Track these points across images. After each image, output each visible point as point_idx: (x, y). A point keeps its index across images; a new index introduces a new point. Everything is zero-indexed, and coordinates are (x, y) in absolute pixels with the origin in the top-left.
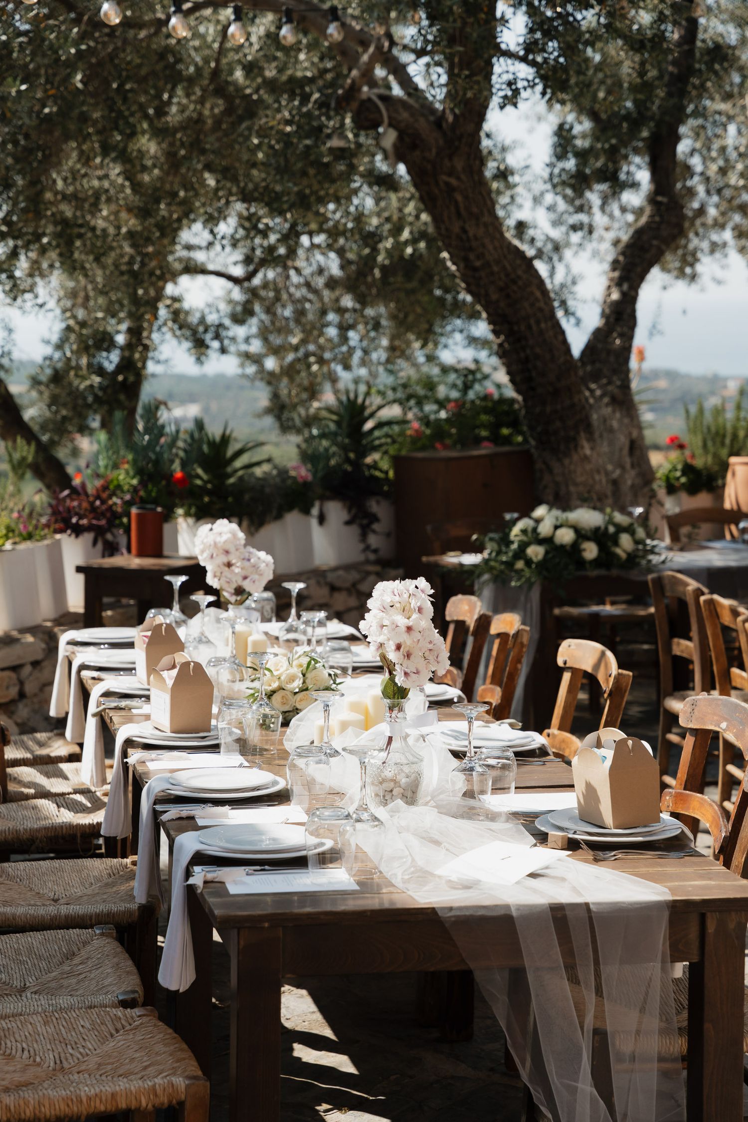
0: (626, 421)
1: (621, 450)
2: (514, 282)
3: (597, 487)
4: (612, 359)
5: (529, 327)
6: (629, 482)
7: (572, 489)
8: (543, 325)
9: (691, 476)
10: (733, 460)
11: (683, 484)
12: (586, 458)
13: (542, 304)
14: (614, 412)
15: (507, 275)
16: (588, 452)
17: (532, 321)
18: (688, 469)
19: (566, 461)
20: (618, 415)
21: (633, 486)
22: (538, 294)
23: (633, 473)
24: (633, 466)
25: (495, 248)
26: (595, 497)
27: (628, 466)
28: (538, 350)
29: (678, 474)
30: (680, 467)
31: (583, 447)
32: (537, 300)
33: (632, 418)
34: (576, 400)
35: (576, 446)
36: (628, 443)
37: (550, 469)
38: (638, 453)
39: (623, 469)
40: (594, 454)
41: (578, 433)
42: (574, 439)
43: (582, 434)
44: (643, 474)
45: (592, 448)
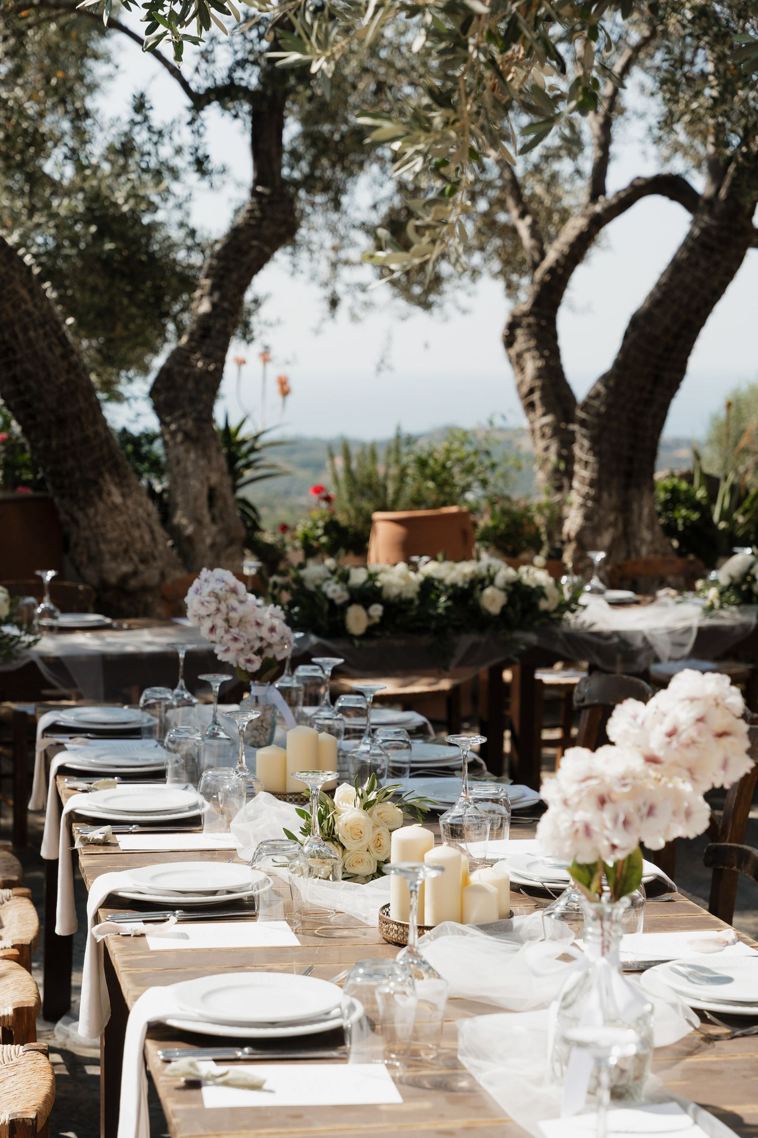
0: (202, 463)
1: (196, 499)
3: (139, 545)
4: (190, 385)
5: (15, 336)
6: (208, 541)
7: (103, 547)
8: (32, 334)
9: (335, 535)
10: (377, 516)
11: (324, 545)
12: (115, 507)
13: (30, 306)
14: (187, 451)
16: (117, 499)
17: (17, 328)
18: (332, 527)
19: (91, 511)
20: (192, 455)
21: (213, 546)
22: (24, 293)
23: (214, 529)
24: (214, 520)
26: (136, 558)
27: (207, 519)
28: (28, 366)
29: (320, 532)
30: (321, 524)
31: (109, 494)
32: (23, 300)
33: (210, 462)
34: (90, 432)
35: (100, 493)
36: (205, 492)
37: (75, 520)
38: (219, 503)
39: (198, 522)
40: (129, 502)
41: (101, 475)
42: (96, 483)
43: (107, 477)
44: (226, 531)
45: (123, 495)
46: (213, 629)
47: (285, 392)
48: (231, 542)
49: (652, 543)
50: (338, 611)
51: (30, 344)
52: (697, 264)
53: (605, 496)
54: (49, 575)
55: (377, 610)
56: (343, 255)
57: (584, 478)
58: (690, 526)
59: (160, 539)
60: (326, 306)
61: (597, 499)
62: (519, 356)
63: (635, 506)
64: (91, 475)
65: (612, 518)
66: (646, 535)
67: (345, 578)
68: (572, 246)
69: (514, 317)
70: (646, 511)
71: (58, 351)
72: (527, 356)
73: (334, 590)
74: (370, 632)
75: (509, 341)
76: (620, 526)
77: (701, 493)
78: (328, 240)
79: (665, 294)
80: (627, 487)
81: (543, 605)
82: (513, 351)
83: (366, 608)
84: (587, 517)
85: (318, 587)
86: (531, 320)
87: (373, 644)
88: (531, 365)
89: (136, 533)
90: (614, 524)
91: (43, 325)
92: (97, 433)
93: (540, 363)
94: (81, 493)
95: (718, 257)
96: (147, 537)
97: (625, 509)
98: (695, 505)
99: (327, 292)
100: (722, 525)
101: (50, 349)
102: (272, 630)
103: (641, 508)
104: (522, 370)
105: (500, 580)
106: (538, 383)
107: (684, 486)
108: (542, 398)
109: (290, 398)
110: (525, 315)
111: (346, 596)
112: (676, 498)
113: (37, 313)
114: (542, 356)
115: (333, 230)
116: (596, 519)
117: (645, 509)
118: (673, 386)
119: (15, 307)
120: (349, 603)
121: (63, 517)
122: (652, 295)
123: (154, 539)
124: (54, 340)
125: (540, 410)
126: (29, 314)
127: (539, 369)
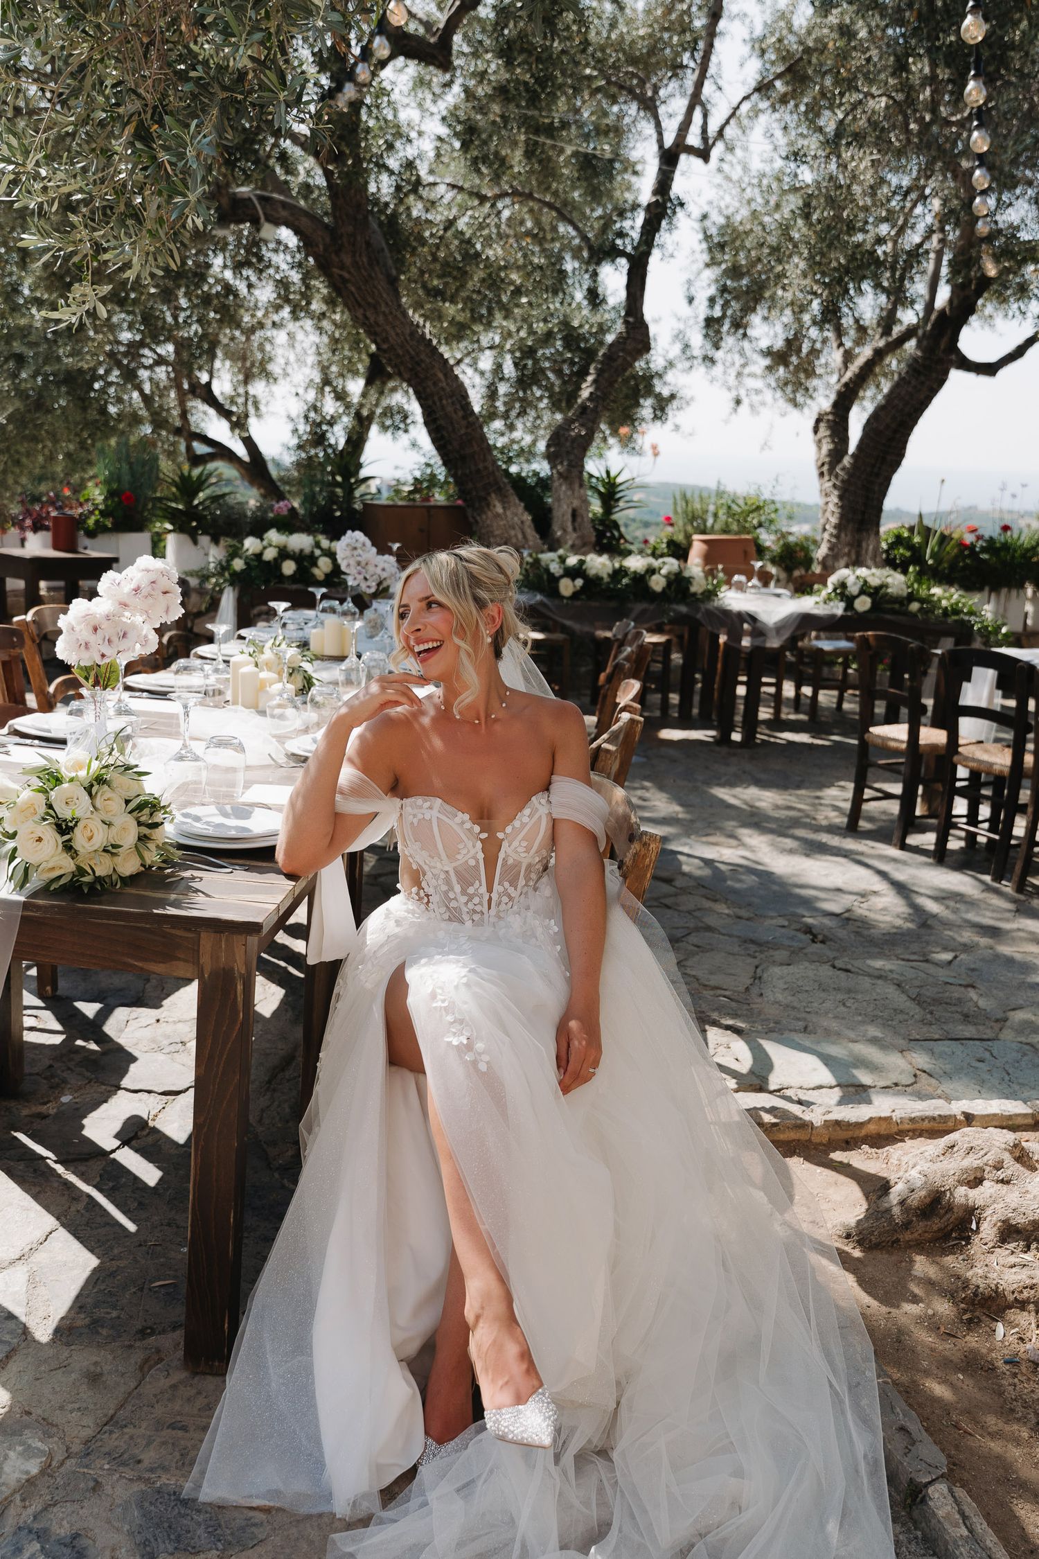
0: (569, 493)
2: (418, 364)
4: (568, 444)
5: (434, 403)
9: (672, 547)
10: (695, 537)
12: (498, 515)
15: (412, 358)
17: (436, 398)
18: (671, 541)
20: (564, 488)
21: (573, 546)
22: (441, 376)
23: (574, 535)
24: (575, 529)
25: (397, 334)
27: (570, 528)
31: (494, 506)
32: (440, 380)
33: (573, 491)
34: (481, 466)
35: (488, 505)
36: (570, 511)
37: (477, 522)
38: (579, 520)
39: (565, 531)
40: (508, 513)
41: (489, 494)
42: (485, 499)
43: (493, 495)
44: (582, 537)
45: (504, 508)
47: (656, 454)
48: (584, 545)
50: (554, 580)
51: (443, 407)
52: (909, 383)
53: (843, 535)
54: (396, 546)
55: (579, 582)
56: (747, 371)
59: (530, 538)
60: (732, 404)
61: (837, 537)
63: (864, 545)
64: (482, 494)
65: (846, 550)
68: (862, 368)
69: (819, 414)
70: (871, 547)
71: (461, 413)
72: (824, 441)
73: (555, 568)
74: (575, 595)
75: (816, 430)
76: (853, 557)
77: (917, 539)
78: (739, 361)
80: (859, 530)
81: (693, 590)
82: (818, 437)
83: (573, 580)
84: (830, 549)
85: (548, 565)
86: (830, 417)
87: (578, 603)
88: (827, 446)
89: (512, 533)
90: (849, 554)
91: (451, 397)
92: (486, 468)
93: (831, 446)
94: (477, 505)
95: (922, 378)
96: (520, 536)
98: (910, 546)
99: (734, 394)
100: (930, 562)
101: (455, 412)
104: (821, 449)
105: (665, 571)
106: (827, 460)
107: (906, 535)
109: (659, 459)
110: (828, 413)
111: (561, 572)
112: (899, 540)
113: (448, 389)
114: (833, 442)
115: (742, 353)
118: (896, 464)
119: (435, 384)
120: (562, 577)
121: (471, 519)
123: (525, 537)
124: (458, 407)
125: (826, 478)
126: (443, 389)
127: (830, 450)
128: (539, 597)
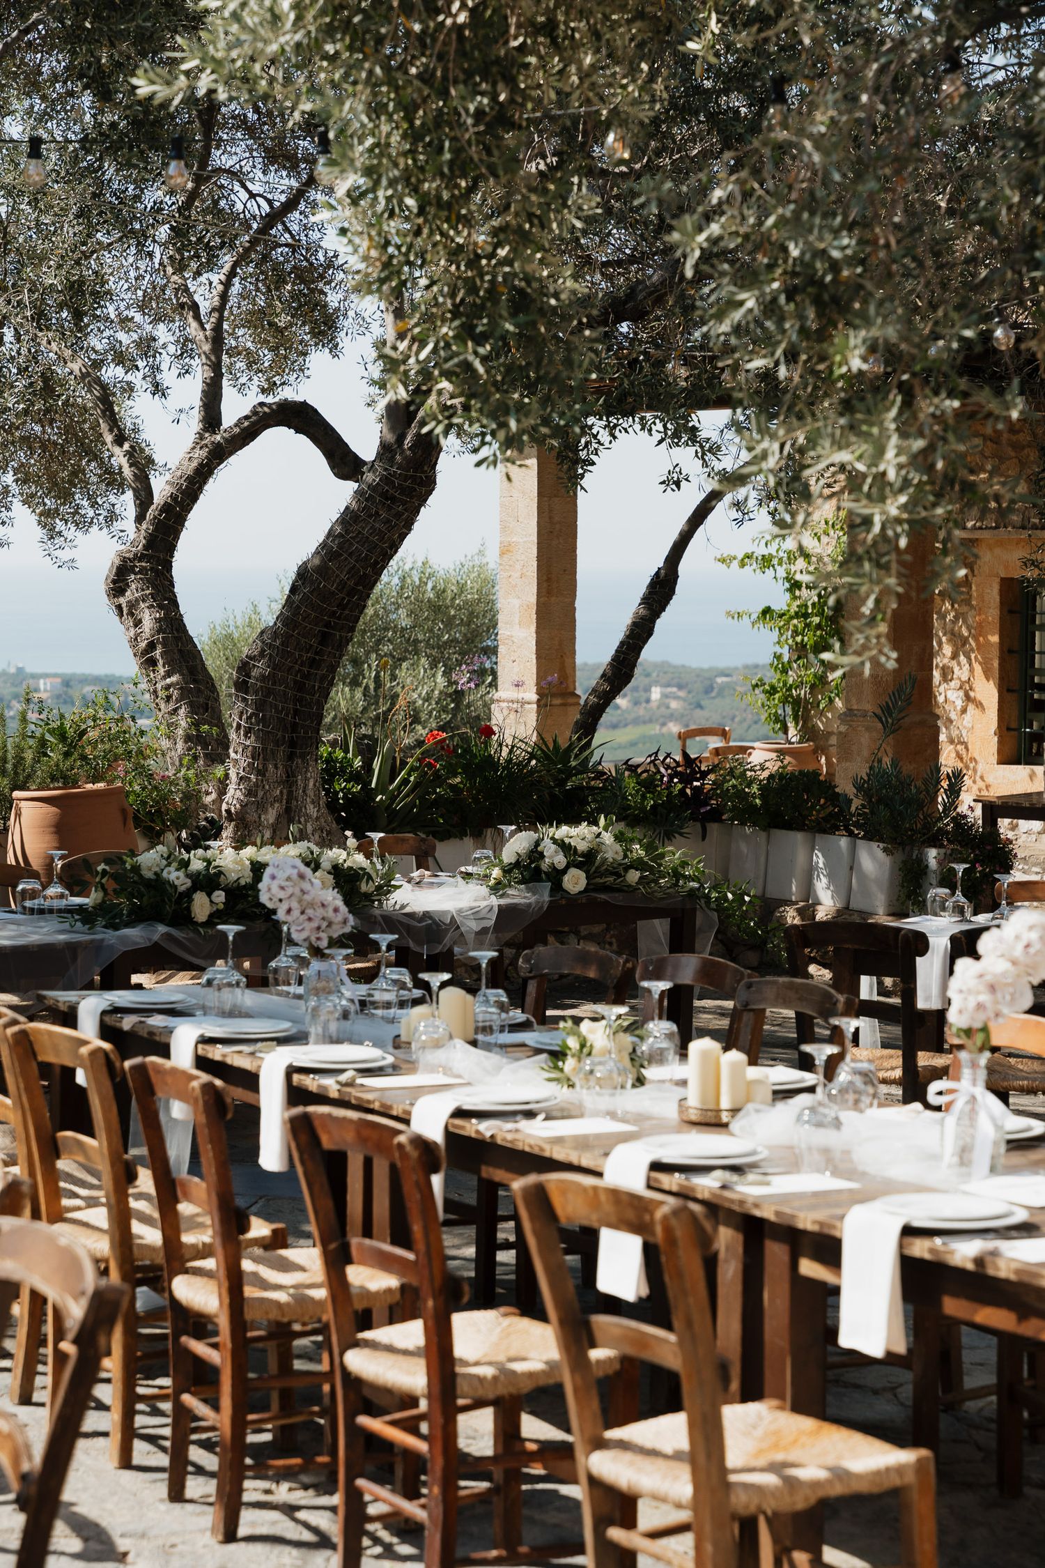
46: (289, 911)
49: (317, 818)
50: (183, 898)
55: (220, 896)
57: (246, 747)
58: (351, 801)
61: (261, 773)
62: (132, 606)
63: (299, 779)
65: (276, 792)
66: (312, 810)
67: (185, 864)
69: (124, 560)
70: (311, 784)
73: (175, 876)
74: (212, 919)
75: (118, 586)
76: (285, 801)
77: (357, 763)
79: (340, 546)
80: (291, 757)
81: (364, 887)
82: (122, 601)
83: (210, 894)
84: (247, 792)
85: (158, 874)
86: (143, 565)
88: (148, 619)
90: (279, 800)
93: (158, 614)
97: (289, 780)
98: (354, 776)
100: (379, 798)
102: (336, 910)
103: (307, 779)
104: (138, 623)
105: (326, 865)
107: (338, 755)
108: (162, 655)
110: (141, 558)
111: (189, 883)
112: (331, 768)
114: (159, 607)
116: (261, 794)
117: (310, 780)
120: (194, 889)
122: (324, 545)
125: (162, 668)
127: (158, 622)
128: (162, 929)
